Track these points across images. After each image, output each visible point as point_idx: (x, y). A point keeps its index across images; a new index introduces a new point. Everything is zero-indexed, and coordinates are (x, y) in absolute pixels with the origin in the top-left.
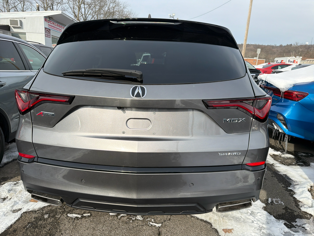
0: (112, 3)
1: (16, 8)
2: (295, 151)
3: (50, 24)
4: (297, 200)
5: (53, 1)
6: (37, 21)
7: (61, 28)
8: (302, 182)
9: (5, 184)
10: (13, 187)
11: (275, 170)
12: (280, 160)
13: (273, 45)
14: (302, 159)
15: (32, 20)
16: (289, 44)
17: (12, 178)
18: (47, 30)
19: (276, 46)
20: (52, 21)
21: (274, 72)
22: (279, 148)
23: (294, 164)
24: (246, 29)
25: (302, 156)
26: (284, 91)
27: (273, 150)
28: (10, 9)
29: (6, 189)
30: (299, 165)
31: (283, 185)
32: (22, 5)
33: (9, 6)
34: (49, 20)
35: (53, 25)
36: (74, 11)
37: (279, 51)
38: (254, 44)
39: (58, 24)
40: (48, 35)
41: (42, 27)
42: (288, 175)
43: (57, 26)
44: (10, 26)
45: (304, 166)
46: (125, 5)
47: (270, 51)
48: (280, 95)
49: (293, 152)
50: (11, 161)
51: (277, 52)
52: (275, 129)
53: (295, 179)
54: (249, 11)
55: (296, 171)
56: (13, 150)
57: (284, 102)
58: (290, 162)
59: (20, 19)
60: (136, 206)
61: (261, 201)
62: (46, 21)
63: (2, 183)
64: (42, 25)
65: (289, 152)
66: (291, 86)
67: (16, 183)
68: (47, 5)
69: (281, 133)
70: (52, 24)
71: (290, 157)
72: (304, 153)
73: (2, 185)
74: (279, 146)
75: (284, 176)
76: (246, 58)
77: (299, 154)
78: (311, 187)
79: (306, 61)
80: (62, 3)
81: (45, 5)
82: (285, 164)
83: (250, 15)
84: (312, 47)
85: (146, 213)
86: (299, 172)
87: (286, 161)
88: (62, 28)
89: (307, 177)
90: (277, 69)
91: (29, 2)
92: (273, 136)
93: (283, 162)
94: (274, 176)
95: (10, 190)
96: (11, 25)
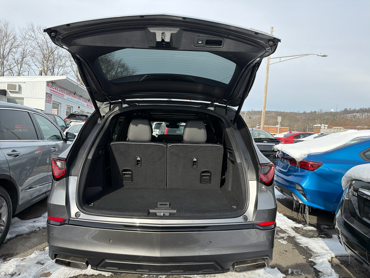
0: (120, 67)
1: (12, 71)
2: (317, 224)
3: (52, 89)
4: (317, 270)
5: (55, 64)
6: (38, 85)
7: (63, 94)
8: (323, 254)
9: (12, 259)
10: (20, 262)
11: (296, 242)
12: (302, 232)
13: (296, 112)
14: (324, 231)
15: (33, 85)
16: (313, 111)
17: (17, 254)
18: (48, 95)
19: (300, 113)
20: (55, 86)
21: (296, 141)
22: (301, 221)
23: (316, 236)
24: (264, 97)
25: (324, 228)
26: (299, 161)
27: (295, 222)
28: (4, 71)
29: (14, 265)
30: (321, 237)
31: (304, 257)
32: (19, 68)
33: (4, 68)
34: (52, 85)
35: (56, 91)
36: (77, 74)
37: (303, 119)
38: (275, 111)
39: (61, 89)
40: (48, 101)
41: (43, 92)
42: (309, 247)
43: (59, 91)
44: (6, 91)
45: (326, 238)
46: (134, 69)
47: (293, 118)
48: (296, 165)
49: (316, 225)
50: (15, 237)
51: (301, 120)
52: (294, 200)
53: (316, 251)
54: (266, 78)
55: (317, 242)
56: (16, 226)
57: (301, 171)
58: (312, 235)
59: (19, 84)
60: (159, 265)
61: (281, 272)
62: (48, 86)
63: (8, 259)
64: (42, 90)
65: (311, 225)
66: (306, 156)
67: (23, 259)
68: (48, 68)
69: (301, 204)
70: (54, 89)
71: (312, 229)
72: (326, 225)
73: (8, 261)
74: (302, 219)
75: (305, 248)
76: (268, 126)
77: (322, 226)
78: (332, 258)
79: (333, 129)
80: (64, 66)
81: (45, 67)
82: (306, 237)
83: (267, 82)
84: (337, 114)
85: (168, 273)
86: (320, 244)
87: (307, 234)
88: (65, 93)
89: (328, 248)
90: (300, 138)
91: (27, 65)
92: (294, 208)
93: (305, 234)
94: (295, 248)
95: (17, 265)
96: (7, 89)
